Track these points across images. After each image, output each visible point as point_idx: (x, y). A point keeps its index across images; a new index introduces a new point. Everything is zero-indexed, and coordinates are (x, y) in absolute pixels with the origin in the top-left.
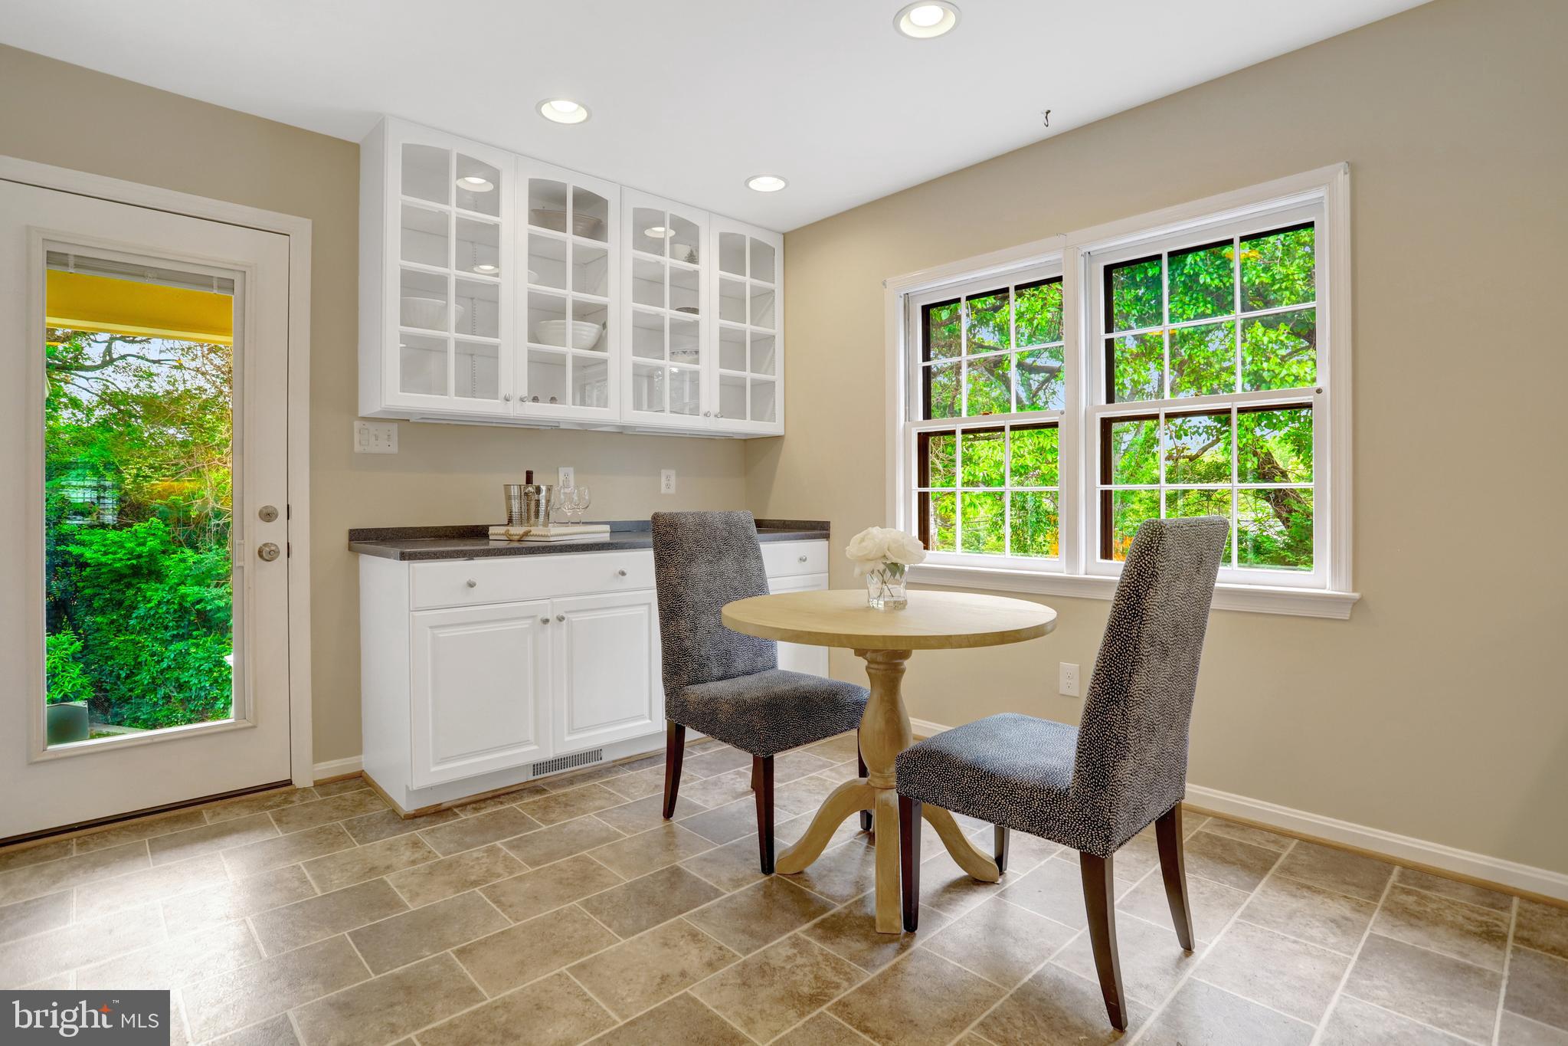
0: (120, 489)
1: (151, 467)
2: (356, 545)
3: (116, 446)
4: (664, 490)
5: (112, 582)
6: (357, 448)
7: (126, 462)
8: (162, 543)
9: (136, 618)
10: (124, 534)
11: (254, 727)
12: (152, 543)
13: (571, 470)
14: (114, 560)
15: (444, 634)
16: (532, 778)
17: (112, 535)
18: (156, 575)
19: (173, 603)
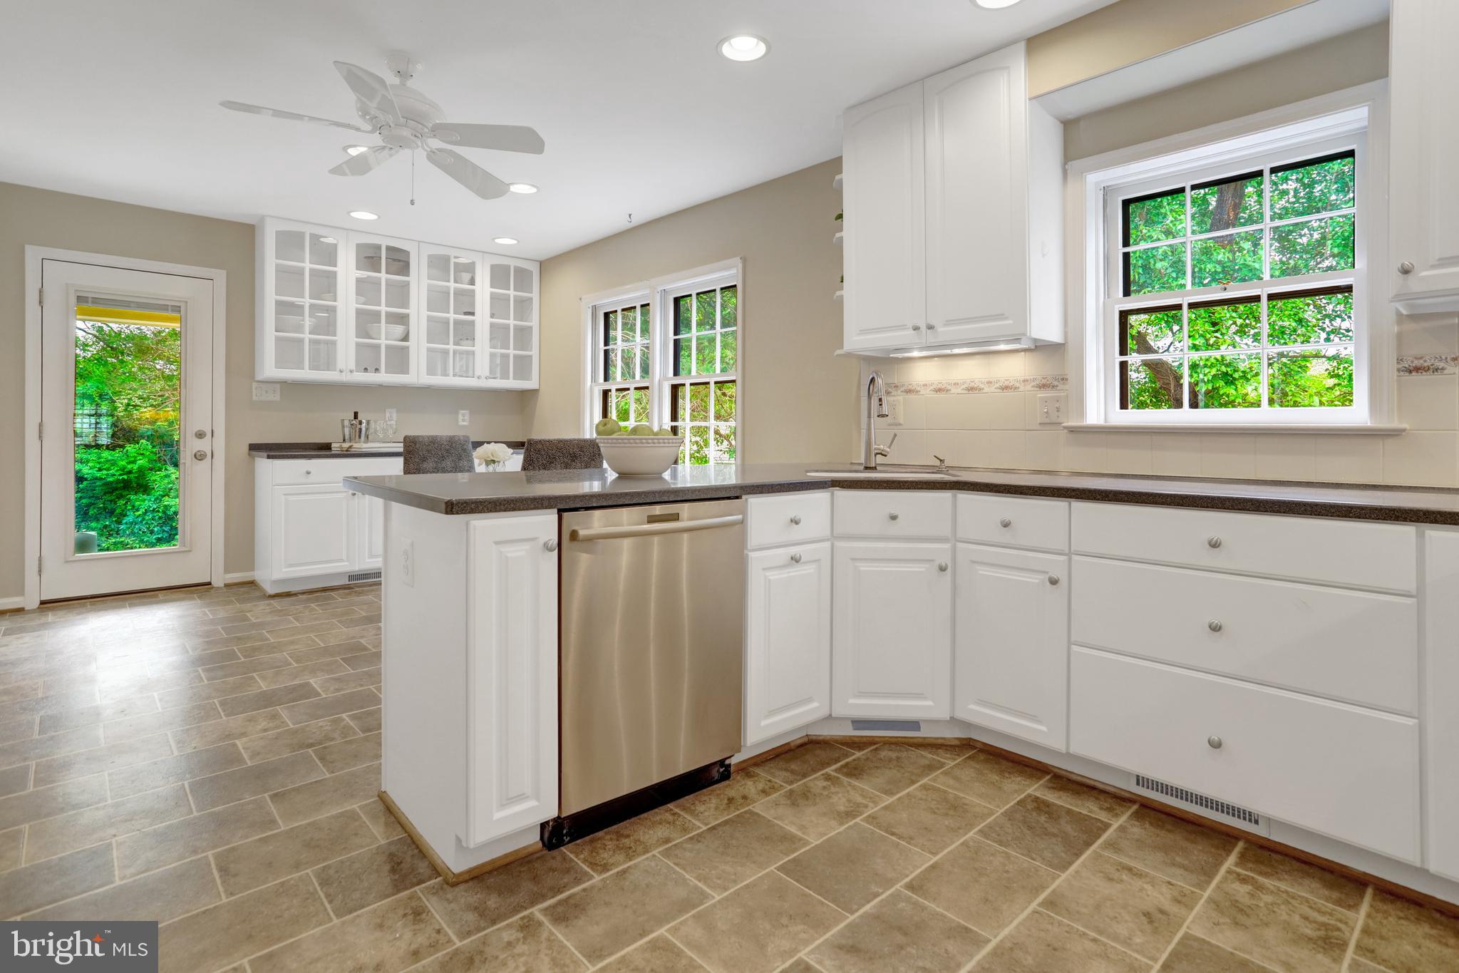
0: (112, 415)
1: (140, 397)
2: (254, 453)
3: (109, 380)
4: (460, 422)
5: (105, 494)
6: (254, 398)
7: (118, 393)
8: (150, 461)
9: (126, 523)
10: (117, 454)
11: (190, 551)
12: (142, 462)
13: (394, 410)
14: (107, 475)
15: (291, 498)
16: (348, 583)
17: (106, 454)
18: (144, 488)
19: (158, 511)
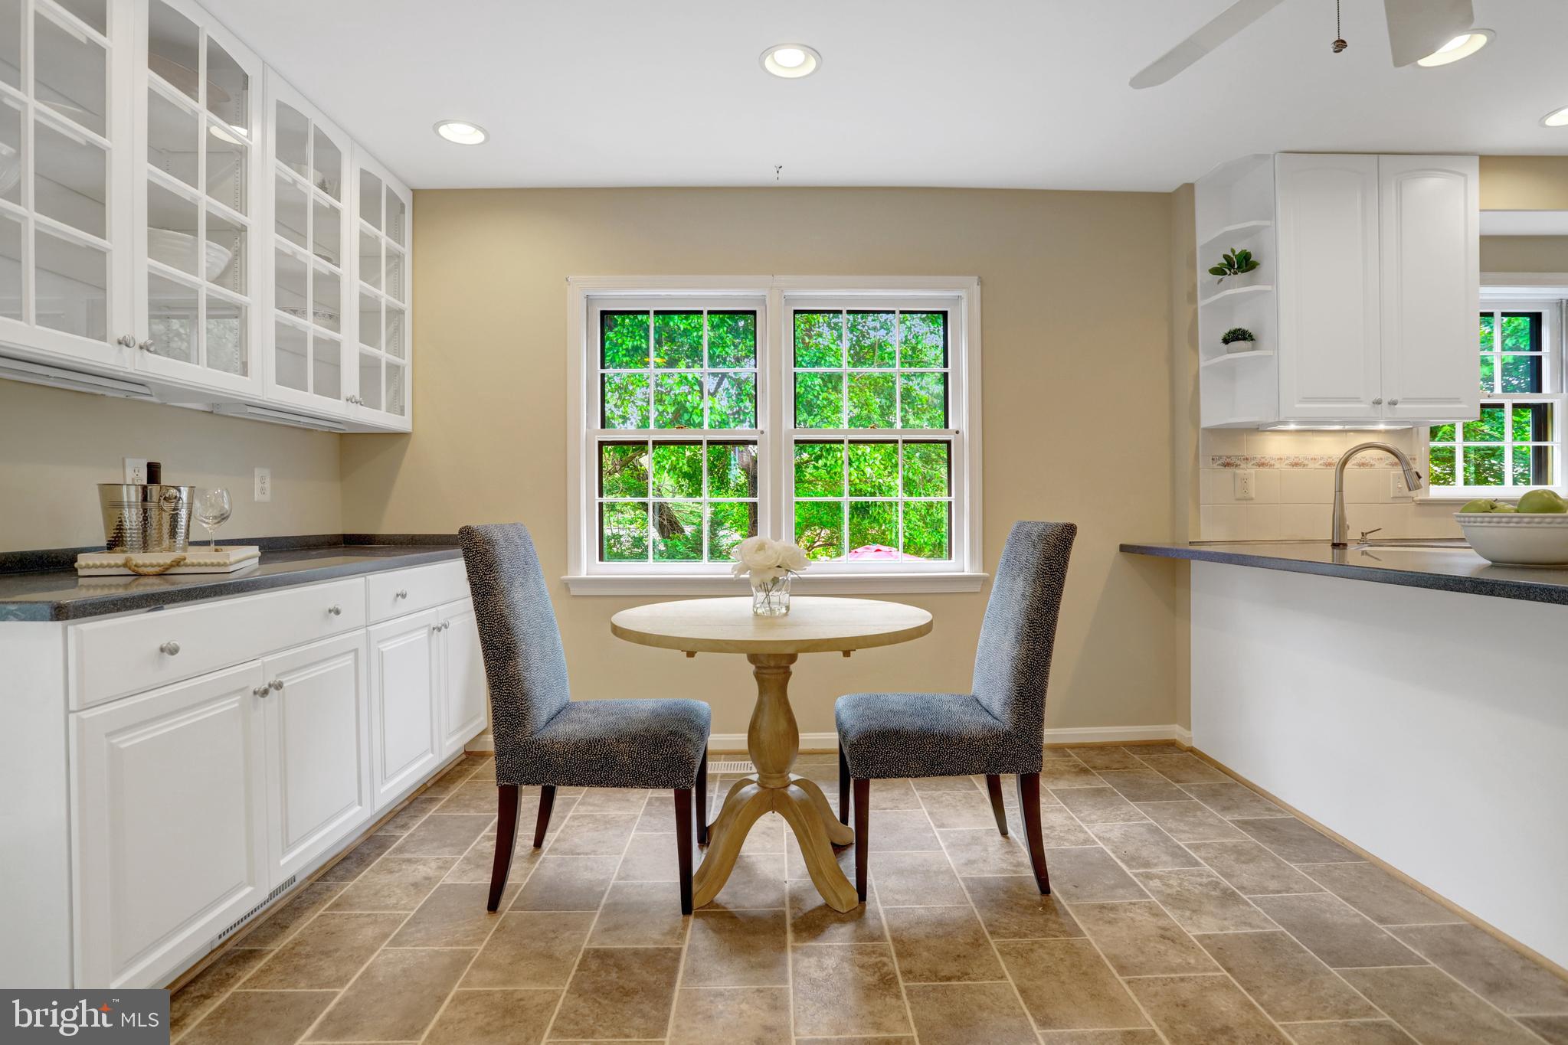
4: (257, 496)
